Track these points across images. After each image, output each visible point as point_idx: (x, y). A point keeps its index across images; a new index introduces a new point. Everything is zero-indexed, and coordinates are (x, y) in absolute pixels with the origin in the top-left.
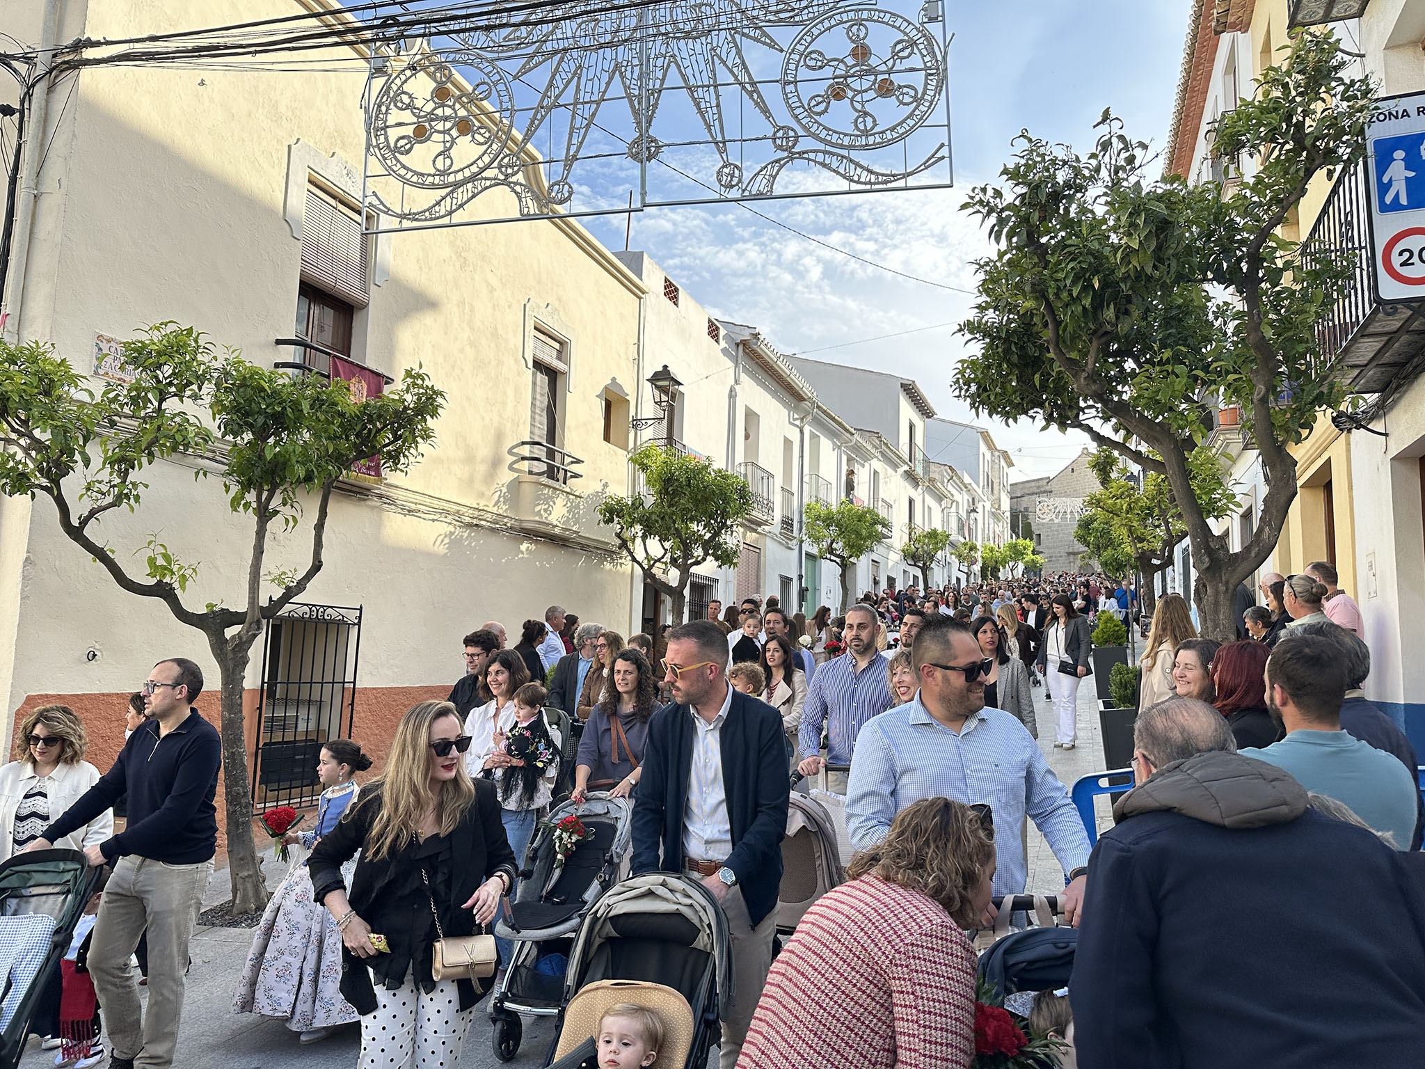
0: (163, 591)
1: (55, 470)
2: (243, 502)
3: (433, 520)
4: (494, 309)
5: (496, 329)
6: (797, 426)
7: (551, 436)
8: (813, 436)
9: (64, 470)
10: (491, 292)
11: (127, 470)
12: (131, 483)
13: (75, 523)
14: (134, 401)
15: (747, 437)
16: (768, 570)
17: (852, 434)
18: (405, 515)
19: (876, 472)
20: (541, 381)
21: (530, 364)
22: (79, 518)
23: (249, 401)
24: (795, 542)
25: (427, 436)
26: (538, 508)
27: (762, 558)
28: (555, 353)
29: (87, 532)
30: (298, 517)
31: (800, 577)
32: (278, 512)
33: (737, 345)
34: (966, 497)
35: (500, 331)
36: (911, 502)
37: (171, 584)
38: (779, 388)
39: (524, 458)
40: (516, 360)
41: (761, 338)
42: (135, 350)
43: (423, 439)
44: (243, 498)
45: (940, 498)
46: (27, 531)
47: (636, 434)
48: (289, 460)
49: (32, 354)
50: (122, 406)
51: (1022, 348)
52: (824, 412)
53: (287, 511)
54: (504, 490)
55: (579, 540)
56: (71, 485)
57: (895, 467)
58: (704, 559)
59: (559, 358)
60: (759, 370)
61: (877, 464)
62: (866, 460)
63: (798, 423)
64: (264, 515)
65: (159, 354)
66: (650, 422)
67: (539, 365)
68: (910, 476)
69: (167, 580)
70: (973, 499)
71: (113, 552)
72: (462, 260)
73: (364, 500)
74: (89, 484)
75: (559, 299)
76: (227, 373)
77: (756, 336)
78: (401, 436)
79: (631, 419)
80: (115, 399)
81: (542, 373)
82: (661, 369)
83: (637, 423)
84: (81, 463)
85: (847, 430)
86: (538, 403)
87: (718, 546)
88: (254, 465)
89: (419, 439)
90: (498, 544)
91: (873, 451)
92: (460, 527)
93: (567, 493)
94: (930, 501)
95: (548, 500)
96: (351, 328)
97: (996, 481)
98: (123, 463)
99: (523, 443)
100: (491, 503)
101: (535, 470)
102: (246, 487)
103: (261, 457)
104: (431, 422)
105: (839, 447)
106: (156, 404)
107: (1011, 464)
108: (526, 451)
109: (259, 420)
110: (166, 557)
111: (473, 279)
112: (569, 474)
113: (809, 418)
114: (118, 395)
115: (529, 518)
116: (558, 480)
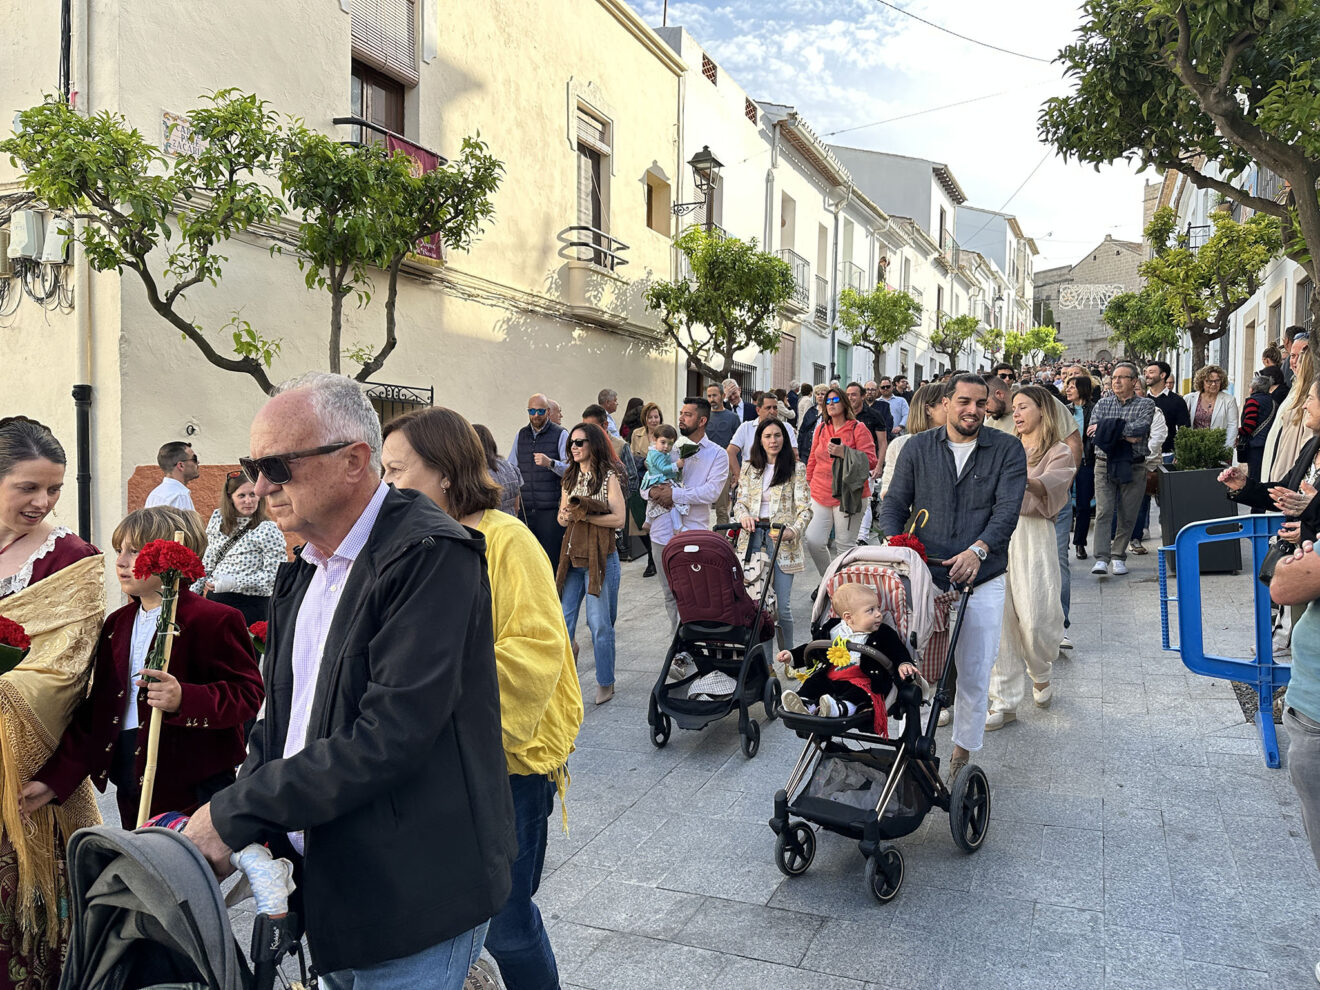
0: (250, 367)
1: (139, 246)
2: (317, 279)
3: (492, 305)
4: (539, 88)
5: (541, 108)
6: (831, 212)
7: (597, 220)
8: (848, 223)
9: (148, 244)
10: (535, 69)
11: (206, 245)
12: (211, 256)
13: (163, 300)
14: (207, 172)
15: (783, 224)
16: (803, 358)
17: (886, 220)
18: (466, 299)
19: (907, 260)
20: (585, 164)
21: (575, 147)
22: (166, 295)
23: (317, 171)
24: (828, 330)
25: (486, 210)
26: (588, 295)
27: (797, 347)
28: (597, 135)
29: (174, 308)
30: (371, 294)
31: (833, 365)
32: (351, 288)
33: (774, 126)
34: (993, 285)
35: (545, 111)
36: (940, 289)
37: (257, 360)
38: (813, 171)
39: (572, 244)
40: (561, 142)
41: (799, 117)
42: (203, 120)
43: (482, 214)
44: (317, 275)
45: (967, 285)
46: (120, 311)
47: (677, 219)
48: (359, 233)
49: (104, 125)
50: (195, 178)
51: (1131, 72)
52: (859, 197)
53: (359, 287)
54: (556, 276)
55: (626, 327)
56: (154, 259)
57: (926, 254)
58: (747, 344)
59: (602, 140)
60: (796, 154)
61: (908, 251)
62: (898, 246)
63: (832, 208)
64: (339, 291)
65: (226, 122)
66: (691, 207)
67: (583, 148)
68: (940, 264)
69: (253, 356)
70: (999, 287)
71: (201, 328)
72: (506, 36)
73: (427, 284)
74: (172, 257)
75: (600, 77)
76: (292, 144)
77: (793, 116)
78: (462, 211)
79: (672, 205)
80: (187, 171)
81: (586, 156)
82: (701, 150)
83: (679, 209)
84: (162, 236)
85: (881, 216)
86: (583, 187)
87: (760, 332)
88: (325, 239)
89: (479, 215)
90: (553, 329)
91: (906, 237)
92: (517, 312)
93: (615, 279)
94: (958, 289)
95: (597, 286)
96: (403, 108)
97: (1021, 269)
98: (201, 236)
99: (571, 228)
100: (544, 289)
101: (583, 257)
102: (319, 261)
103: (330, 231)
104: (490, 197)
105: (872, 234)
106: (227, 174)
107: (1035, 252)
108: (574, 236)
109: (327, 191)
110: (250, 333)
111: (517, 56)
112: (616, 260)
113: (845, 203)
114: (190, 166)
115: (580, 305)
116: (605, 266)
